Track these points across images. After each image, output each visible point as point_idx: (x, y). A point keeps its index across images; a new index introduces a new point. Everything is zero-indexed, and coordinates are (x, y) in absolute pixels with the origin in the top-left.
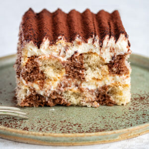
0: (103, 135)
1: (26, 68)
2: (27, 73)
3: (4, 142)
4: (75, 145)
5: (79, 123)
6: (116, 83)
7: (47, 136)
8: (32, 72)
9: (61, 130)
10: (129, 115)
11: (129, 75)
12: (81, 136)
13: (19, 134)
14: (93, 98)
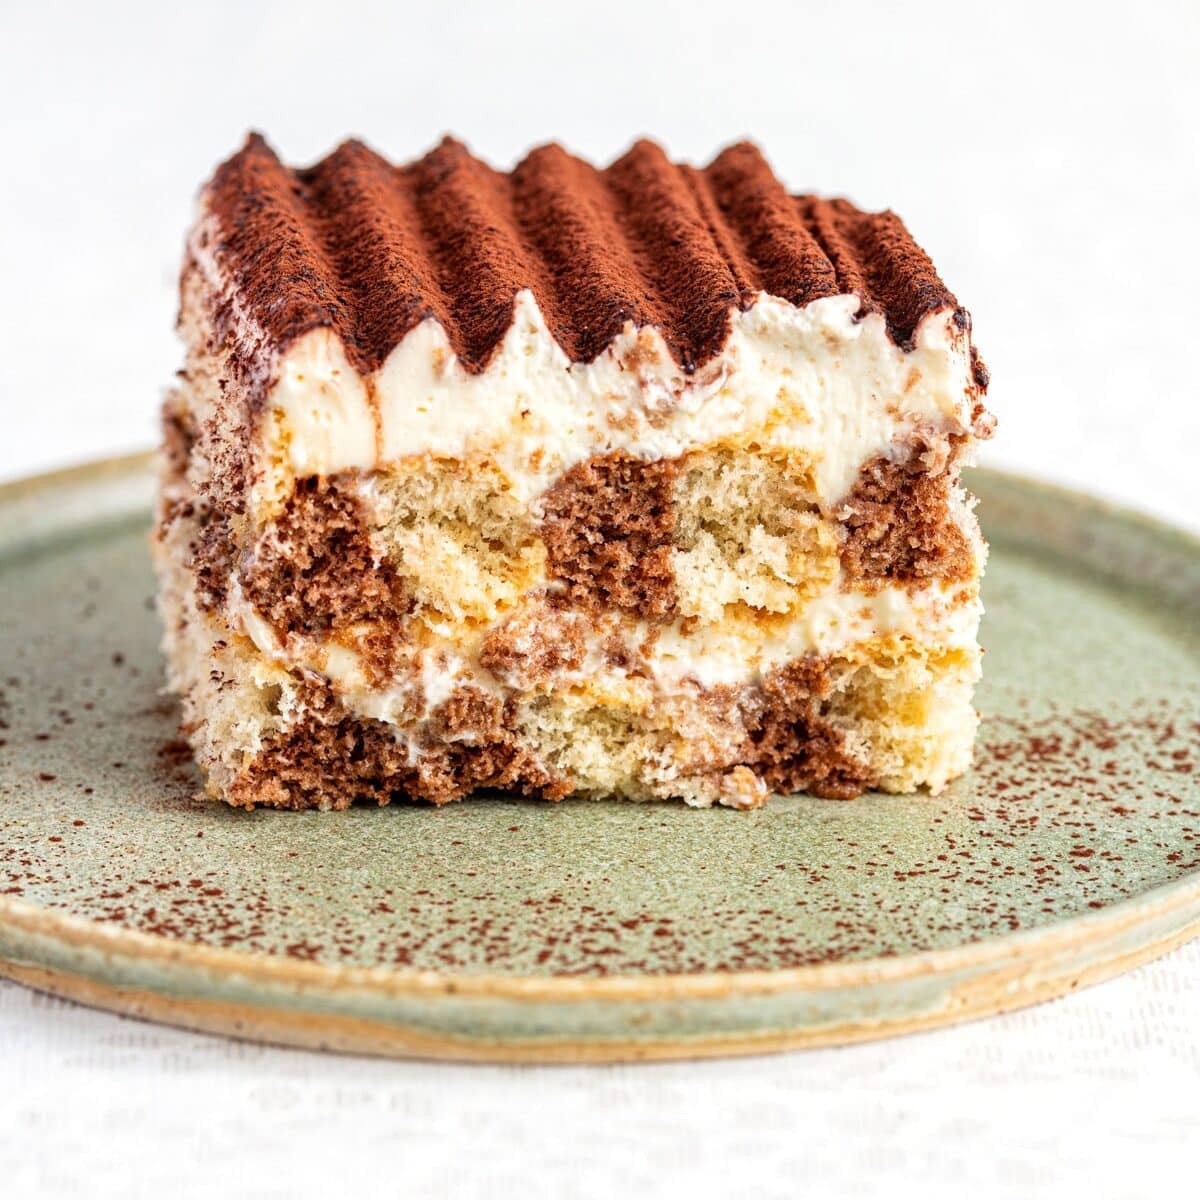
0: (851, 988)
1: (282, 537)
2: (287, 570)
3: (156, 1043)
4: (651, 1054)
5: (660, 910)
6: (889, 644)
7: (470, 992)
8: (319, 564)
9: (543, 957)
10: (983, 857)
11: (973, 585)
12: (706, 997)
13: (277, 988)
14: (726, 743)
